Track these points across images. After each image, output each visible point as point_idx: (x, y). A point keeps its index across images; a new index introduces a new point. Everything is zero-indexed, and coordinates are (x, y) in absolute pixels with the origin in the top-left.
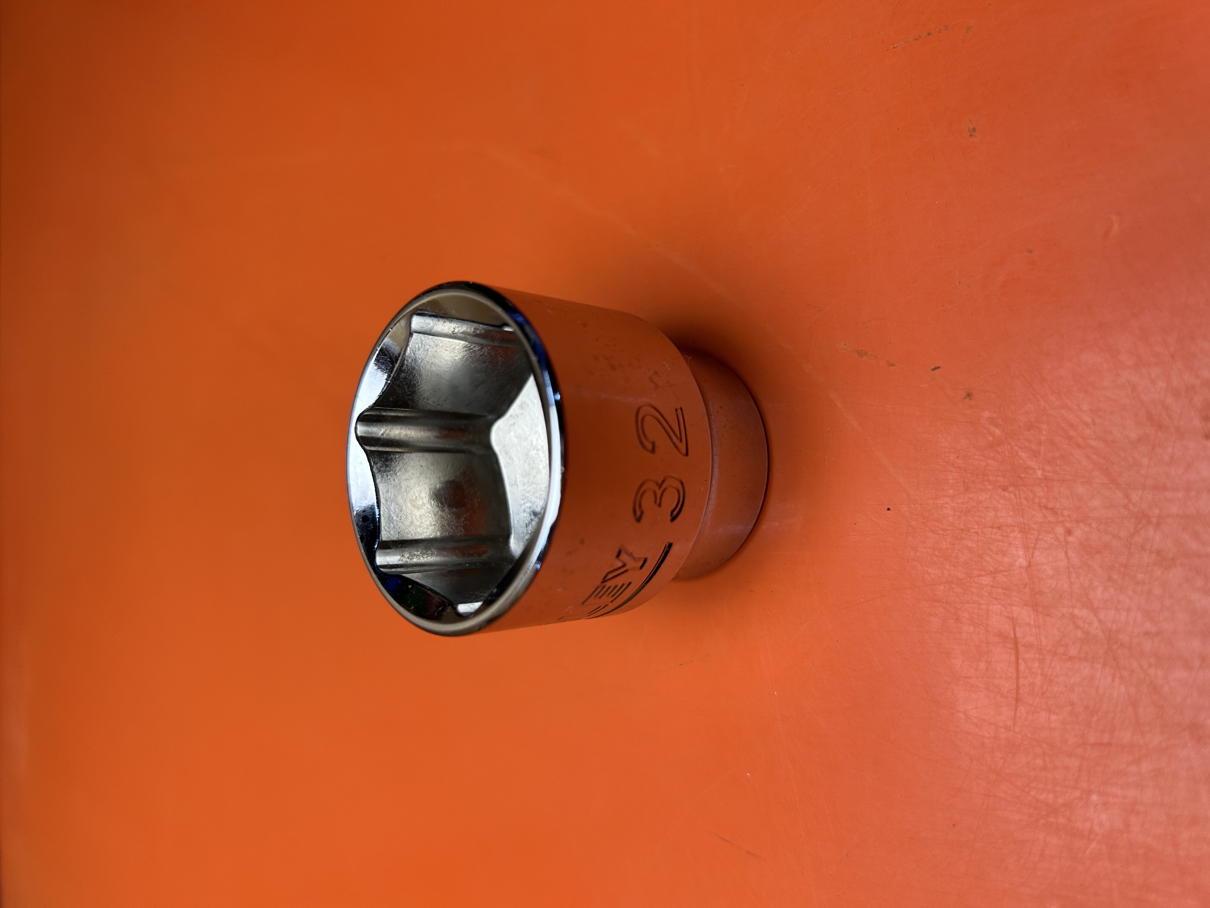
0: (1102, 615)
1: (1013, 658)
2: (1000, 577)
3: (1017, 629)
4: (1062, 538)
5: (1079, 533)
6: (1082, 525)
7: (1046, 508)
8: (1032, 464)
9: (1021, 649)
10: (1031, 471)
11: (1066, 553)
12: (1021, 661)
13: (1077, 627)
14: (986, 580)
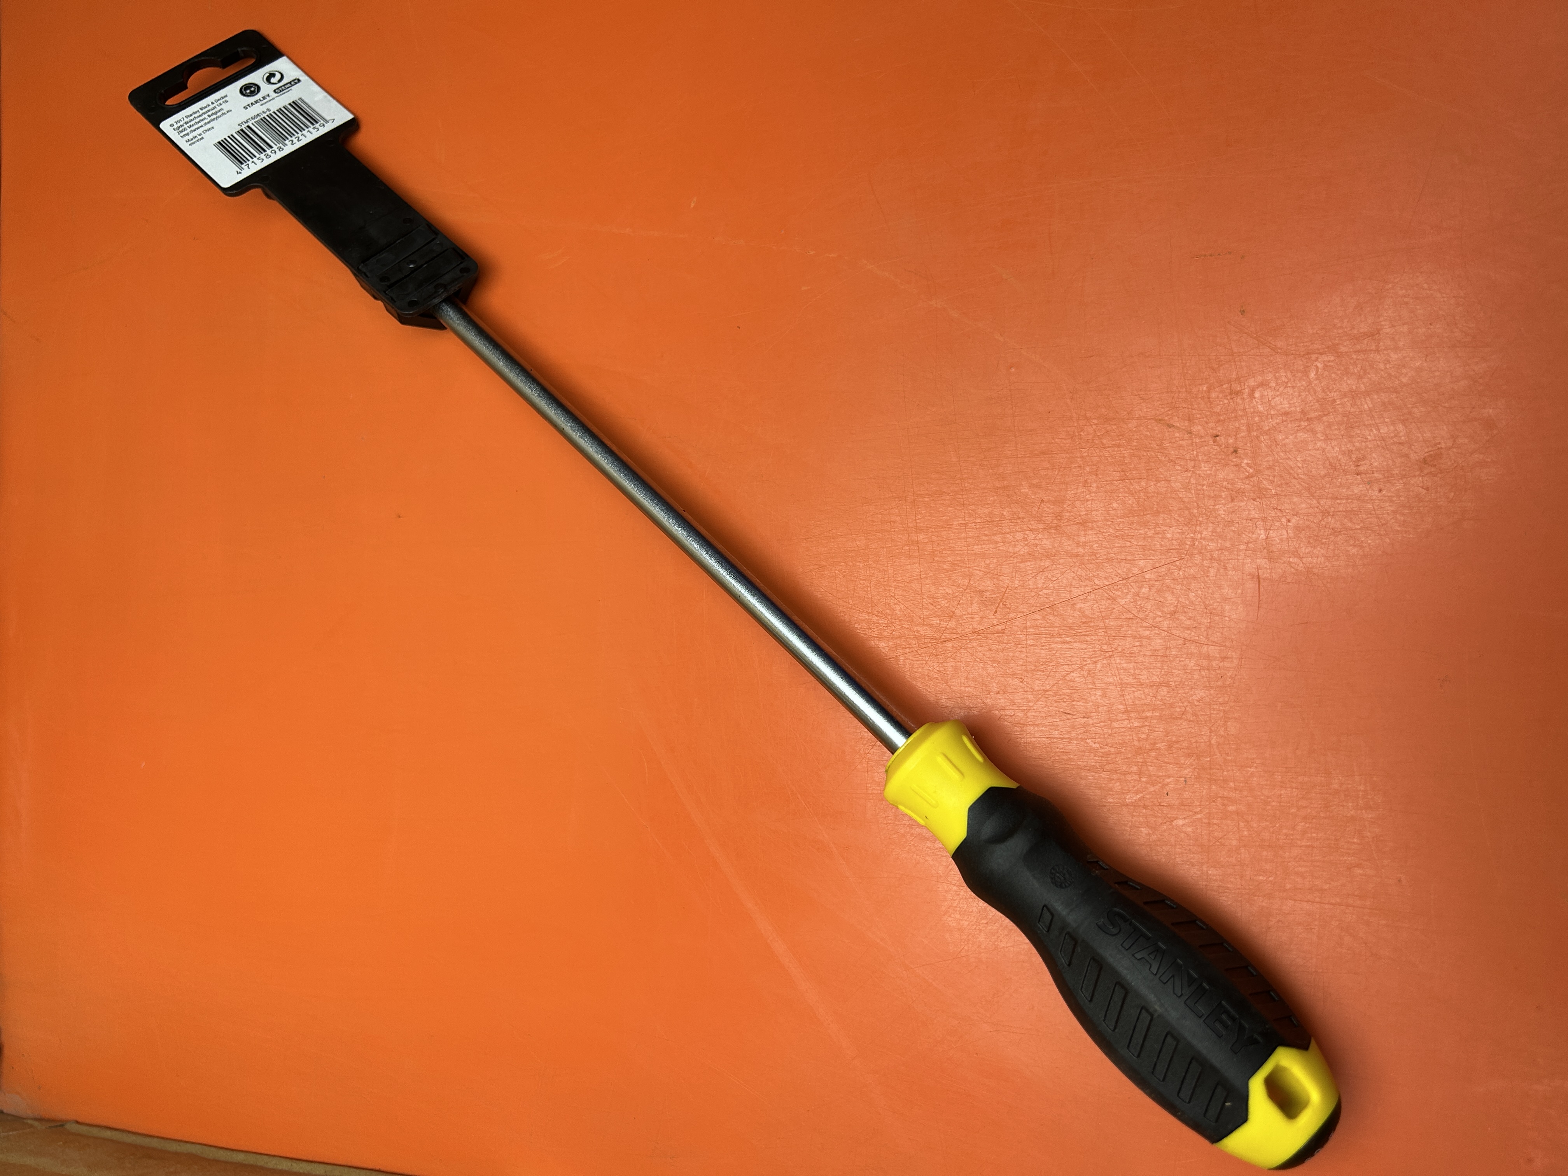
0: (1304, 560)
1: (1257, 585)
2: (1251, 545)
3: (1259, 571)
4: (1285, 524)
5: (1294, 520)
6: (1295, 517)
7: (1276, 509)
8: (1270, 487)
9: (1261, 581)
10: (1269, 491)
11: (1287, 531)
12: (1261, 587)
13: (1292, 567)
14: (1242, 547)
